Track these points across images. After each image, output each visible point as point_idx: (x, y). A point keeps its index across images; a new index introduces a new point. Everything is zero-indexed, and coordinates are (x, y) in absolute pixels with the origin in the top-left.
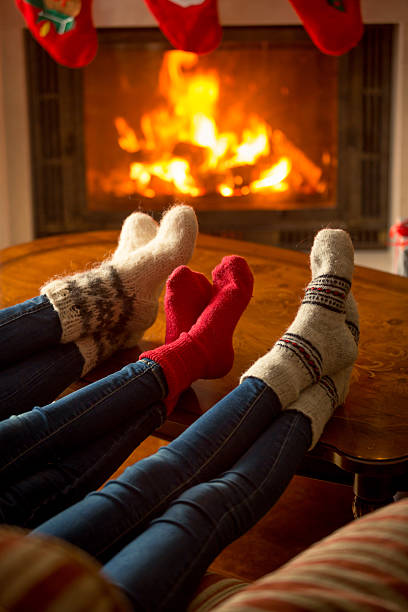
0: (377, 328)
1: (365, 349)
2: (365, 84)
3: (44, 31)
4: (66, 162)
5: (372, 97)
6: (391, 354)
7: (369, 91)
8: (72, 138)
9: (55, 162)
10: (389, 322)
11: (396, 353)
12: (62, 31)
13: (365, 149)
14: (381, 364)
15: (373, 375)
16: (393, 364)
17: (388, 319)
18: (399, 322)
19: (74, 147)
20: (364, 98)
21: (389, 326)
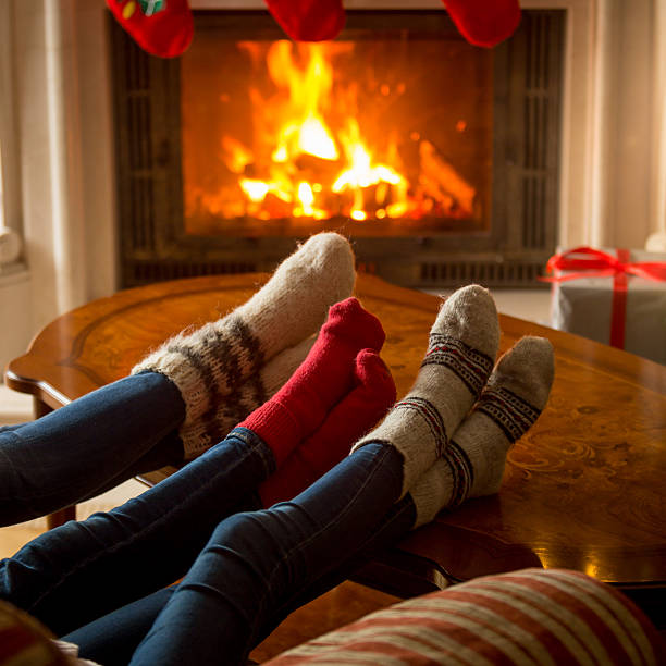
0: (560, 416)
1: (533, 442)
2: (528, 84)
3: (128, 11)
4: (160, 174)
5: (537, 100)
6: (565, 452)
7: (533, 93)
8: (166, 144)
9: (145, 174)
10: (579, 410)
11: (573, 449)
12: (149, 13)
13: (527, 165)
14: (546, 463)
15: (530, 476)
16: (562, 462)
17: (579, 406)
18: (593, 410)
19: (170, 158)
20: (527, 100)
21: (578, 414)
